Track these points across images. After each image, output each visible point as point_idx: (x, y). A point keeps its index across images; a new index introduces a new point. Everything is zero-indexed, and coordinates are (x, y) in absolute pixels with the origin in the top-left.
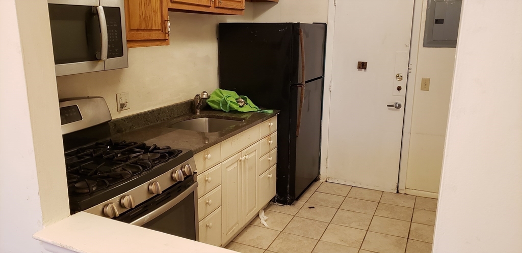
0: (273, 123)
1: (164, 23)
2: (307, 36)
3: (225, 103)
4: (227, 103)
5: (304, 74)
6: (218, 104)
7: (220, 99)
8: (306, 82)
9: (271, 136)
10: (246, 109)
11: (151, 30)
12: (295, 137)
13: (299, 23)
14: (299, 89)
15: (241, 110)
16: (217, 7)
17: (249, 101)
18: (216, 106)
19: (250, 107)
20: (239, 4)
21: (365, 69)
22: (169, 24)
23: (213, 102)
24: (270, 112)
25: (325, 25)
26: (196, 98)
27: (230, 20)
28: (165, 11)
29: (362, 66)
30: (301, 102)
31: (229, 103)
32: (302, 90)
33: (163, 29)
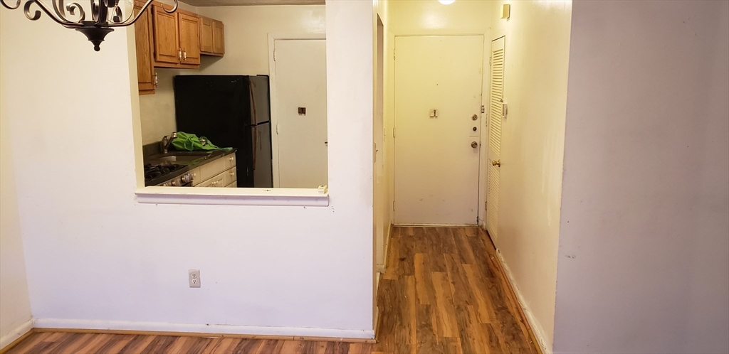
0: (233, 158)
1: (152, 77)
2: (255, 86)
3: (189, 143)
4: (191, 143)
5: (257, 118)
6: (182, 144)
7: (184, 140)
8: (259, 124)
9: (232, 169)
10: (207, 147)
11: (146, 83)
12: (252, 169)
13: (248, 76)
14: (253, 129)
15: (204, 148)
16: (183, 64)
17: (209, 142)
18: (180, 147)
19: (210, 146)
20: (196, 60)
21: (305, 113)
22: (156, 78)
23: (177, 142)
24: (230, 149)
25: (268, 77)
26: (164, 140)
27: (183, 73)
28: (153, 69)
29: (302, 111)
30: (255, 139)
31: (193, 142)
32: (256, 129)
33: (152, 82)
